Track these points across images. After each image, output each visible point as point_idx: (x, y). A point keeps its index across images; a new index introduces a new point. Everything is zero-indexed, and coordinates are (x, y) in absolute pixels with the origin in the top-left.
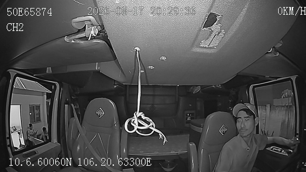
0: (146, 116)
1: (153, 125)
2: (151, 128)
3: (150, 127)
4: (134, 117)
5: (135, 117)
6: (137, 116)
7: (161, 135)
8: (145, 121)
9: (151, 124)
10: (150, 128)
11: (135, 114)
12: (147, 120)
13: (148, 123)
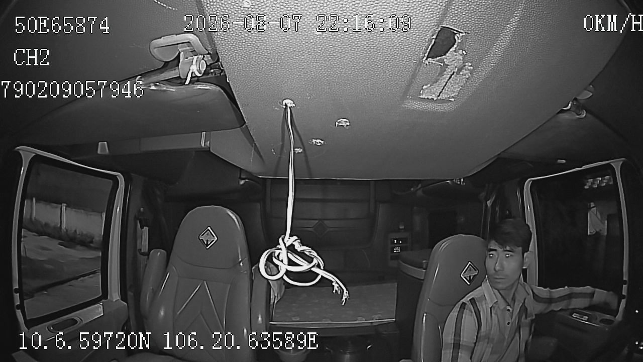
0: (303, 244)
1: (318, 263)
2: (315, 270)
3: (313, 266)
4: (278, 246)
5: (282, 245)
6: (285, 244)
7: (338, 286)
8: (302, 254)
9: (315, 261)
10: (313, 269)
11: (280, 240)
12: (307, 253)
13: (309, 260)
